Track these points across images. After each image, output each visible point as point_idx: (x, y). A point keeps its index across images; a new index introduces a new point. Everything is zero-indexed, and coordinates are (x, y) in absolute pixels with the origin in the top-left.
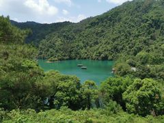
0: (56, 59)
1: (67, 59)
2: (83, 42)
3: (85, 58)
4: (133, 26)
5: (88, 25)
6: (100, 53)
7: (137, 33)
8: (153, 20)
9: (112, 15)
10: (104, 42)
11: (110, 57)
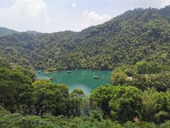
0: (55, 69)
1: (66, 69)
2: (84, 52)
3: (85, 68)
4: (133, 36)
5: (88, 34)
6: (100, 63)
7: (137, 42)
8: (153, 29)
9: (112, 25)
10: (104, 51)
11: (110, 67)
